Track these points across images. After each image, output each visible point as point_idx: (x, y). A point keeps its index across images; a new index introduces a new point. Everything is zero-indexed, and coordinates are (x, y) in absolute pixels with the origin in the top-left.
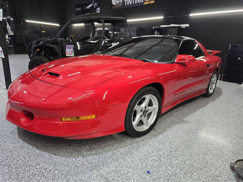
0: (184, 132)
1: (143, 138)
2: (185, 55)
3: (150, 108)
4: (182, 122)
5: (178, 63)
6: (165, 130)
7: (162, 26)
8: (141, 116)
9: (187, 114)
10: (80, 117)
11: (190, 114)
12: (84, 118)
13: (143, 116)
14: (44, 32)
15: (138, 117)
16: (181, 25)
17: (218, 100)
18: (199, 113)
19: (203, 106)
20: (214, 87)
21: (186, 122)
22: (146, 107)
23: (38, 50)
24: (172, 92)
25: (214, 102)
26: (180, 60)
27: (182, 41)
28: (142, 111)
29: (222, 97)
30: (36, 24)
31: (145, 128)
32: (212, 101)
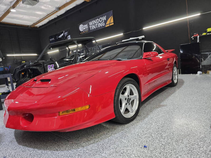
0: (164, 113)
1: (131, 123)
2: (149, 52)
3: (131, 96)
4: (160, 106)
5: (145, 58)
6: (148, 114)
7: (123, 41)
8: (126, 104)
9: (162, 101)
10: (75, 109)
11: (164, 100)
12: (80, 109)
13: (128, 104)
14: (24, 62)
15: (123, 105)
16: (138, 38)
17: (183, 86)
18: (171, 97)
19: (173, 93)
20: (177, 78)
21: (163, 106)
22: (128, 96)
23: (23, 73)
24: (146, 81)
25: (180, 89)
26: (147, 56)
27: (144, 43)
28: (126, 99)
29: (185, 84)
30: (16, 56)
31: (131, 114)
32: (179, 88)
